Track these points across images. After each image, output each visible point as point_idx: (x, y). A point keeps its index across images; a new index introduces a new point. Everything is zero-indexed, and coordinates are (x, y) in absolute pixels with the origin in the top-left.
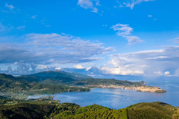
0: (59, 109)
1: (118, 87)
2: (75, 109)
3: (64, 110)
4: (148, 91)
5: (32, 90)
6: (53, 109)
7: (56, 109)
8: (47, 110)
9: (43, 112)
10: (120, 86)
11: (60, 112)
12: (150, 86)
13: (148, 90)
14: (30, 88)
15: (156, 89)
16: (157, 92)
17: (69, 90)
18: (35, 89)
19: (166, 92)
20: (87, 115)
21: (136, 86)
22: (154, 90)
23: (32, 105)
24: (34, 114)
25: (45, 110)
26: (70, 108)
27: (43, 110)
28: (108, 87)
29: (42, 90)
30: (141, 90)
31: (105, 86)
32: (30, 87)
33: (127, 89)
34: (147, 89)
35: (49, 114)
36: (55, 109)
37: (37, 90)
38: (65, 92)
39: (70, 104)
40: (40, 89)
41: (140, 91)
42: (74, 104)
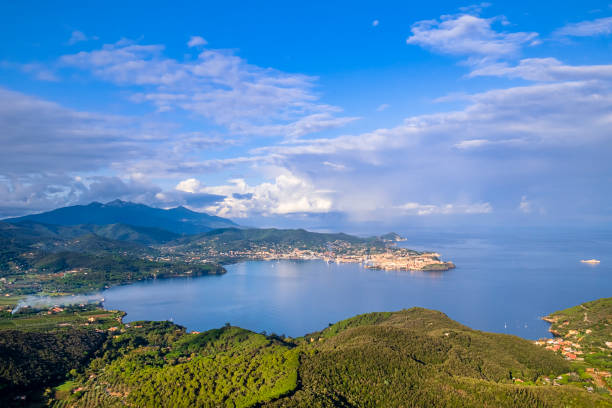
0: (119, 345)
1: (315, 258)
2: (170, 341)
3: (136, 347)
4: (403, 269)
5: (31, 277)
6: (98, 345)
7: (110, 345)
8: (78, 351)
9: (65, 359)
10: (319, 251)
11: (122, 353)
12: (410, 251)
13: (403, 264)
14: (26, 267)
15: (426, 259)
16: (428, 270)
17: (155, 273)
18: (40, 270)
19: (454, 268)
20: (192, 371)
21: (368, 252)
22: (419, 264)
23: (29, 337)
24: (36, 367)
25: (72, 349)
26: (155, 337)
27: (67, 349)
28: (285, 256)
29: (65, 275)
30: (383, 265)
31: (273, 256)
32: (26, 265)
33: (341, 262)
34: (401, 263)
35: (85, 362)
36: (105, 346)
37: (50, 276)
38: (143, 280)
39: (156, 324)
40: (60, 270)
41: (379, 268)
42: (167, 324)
